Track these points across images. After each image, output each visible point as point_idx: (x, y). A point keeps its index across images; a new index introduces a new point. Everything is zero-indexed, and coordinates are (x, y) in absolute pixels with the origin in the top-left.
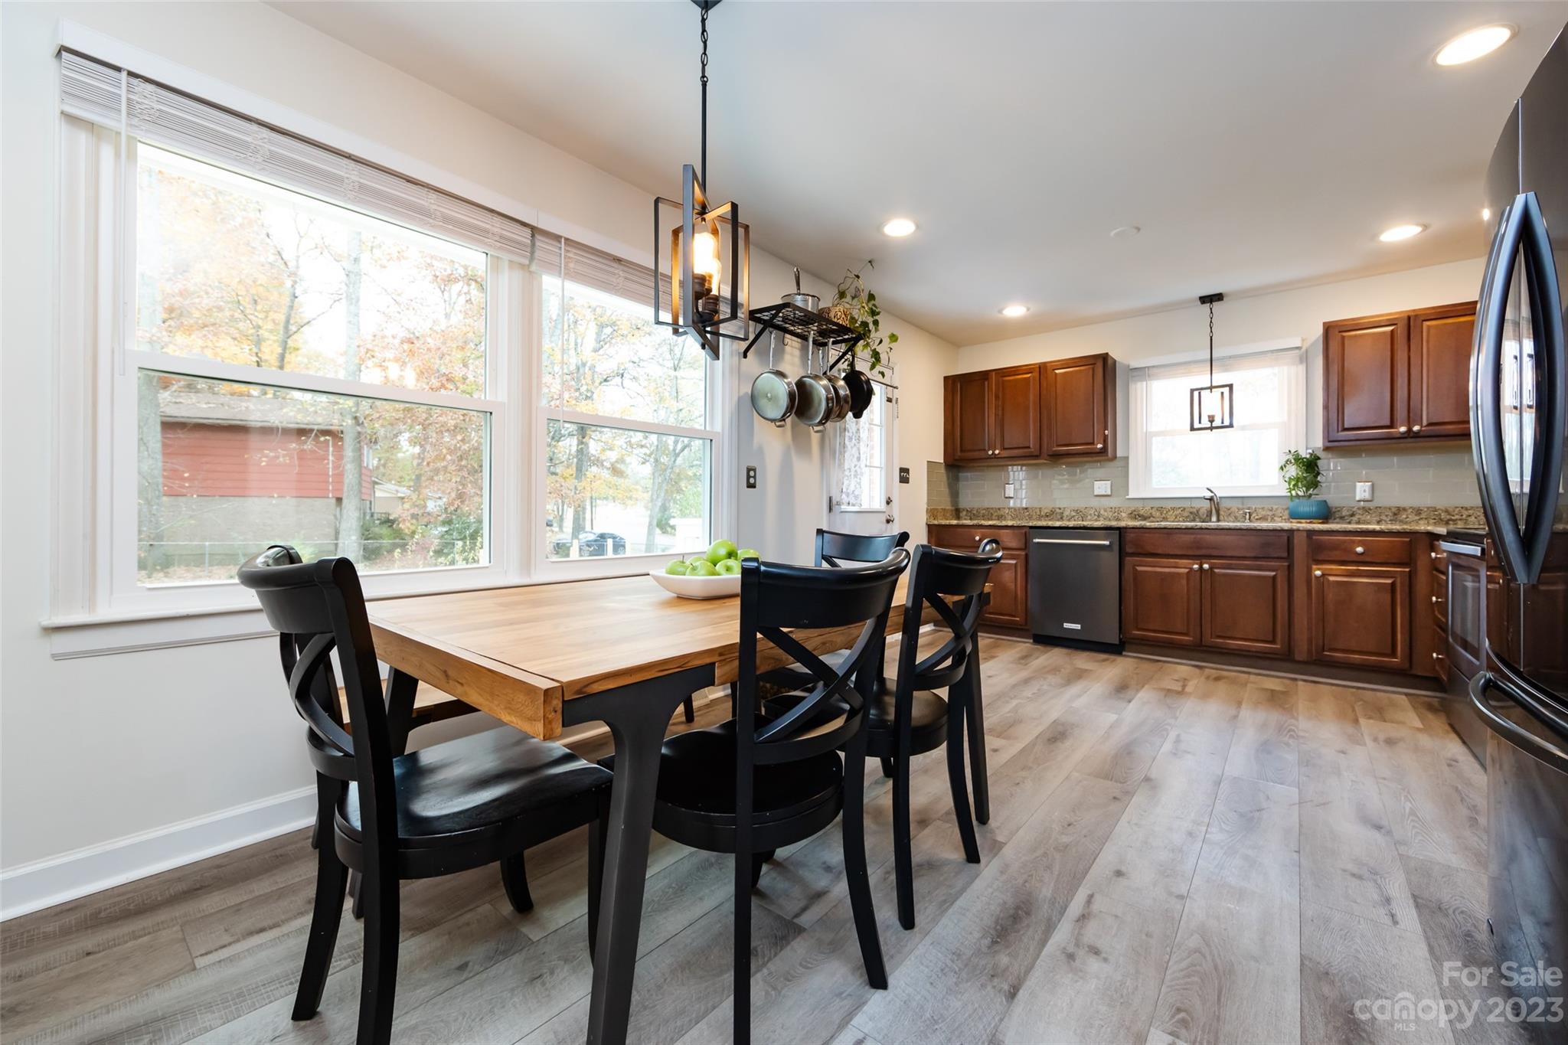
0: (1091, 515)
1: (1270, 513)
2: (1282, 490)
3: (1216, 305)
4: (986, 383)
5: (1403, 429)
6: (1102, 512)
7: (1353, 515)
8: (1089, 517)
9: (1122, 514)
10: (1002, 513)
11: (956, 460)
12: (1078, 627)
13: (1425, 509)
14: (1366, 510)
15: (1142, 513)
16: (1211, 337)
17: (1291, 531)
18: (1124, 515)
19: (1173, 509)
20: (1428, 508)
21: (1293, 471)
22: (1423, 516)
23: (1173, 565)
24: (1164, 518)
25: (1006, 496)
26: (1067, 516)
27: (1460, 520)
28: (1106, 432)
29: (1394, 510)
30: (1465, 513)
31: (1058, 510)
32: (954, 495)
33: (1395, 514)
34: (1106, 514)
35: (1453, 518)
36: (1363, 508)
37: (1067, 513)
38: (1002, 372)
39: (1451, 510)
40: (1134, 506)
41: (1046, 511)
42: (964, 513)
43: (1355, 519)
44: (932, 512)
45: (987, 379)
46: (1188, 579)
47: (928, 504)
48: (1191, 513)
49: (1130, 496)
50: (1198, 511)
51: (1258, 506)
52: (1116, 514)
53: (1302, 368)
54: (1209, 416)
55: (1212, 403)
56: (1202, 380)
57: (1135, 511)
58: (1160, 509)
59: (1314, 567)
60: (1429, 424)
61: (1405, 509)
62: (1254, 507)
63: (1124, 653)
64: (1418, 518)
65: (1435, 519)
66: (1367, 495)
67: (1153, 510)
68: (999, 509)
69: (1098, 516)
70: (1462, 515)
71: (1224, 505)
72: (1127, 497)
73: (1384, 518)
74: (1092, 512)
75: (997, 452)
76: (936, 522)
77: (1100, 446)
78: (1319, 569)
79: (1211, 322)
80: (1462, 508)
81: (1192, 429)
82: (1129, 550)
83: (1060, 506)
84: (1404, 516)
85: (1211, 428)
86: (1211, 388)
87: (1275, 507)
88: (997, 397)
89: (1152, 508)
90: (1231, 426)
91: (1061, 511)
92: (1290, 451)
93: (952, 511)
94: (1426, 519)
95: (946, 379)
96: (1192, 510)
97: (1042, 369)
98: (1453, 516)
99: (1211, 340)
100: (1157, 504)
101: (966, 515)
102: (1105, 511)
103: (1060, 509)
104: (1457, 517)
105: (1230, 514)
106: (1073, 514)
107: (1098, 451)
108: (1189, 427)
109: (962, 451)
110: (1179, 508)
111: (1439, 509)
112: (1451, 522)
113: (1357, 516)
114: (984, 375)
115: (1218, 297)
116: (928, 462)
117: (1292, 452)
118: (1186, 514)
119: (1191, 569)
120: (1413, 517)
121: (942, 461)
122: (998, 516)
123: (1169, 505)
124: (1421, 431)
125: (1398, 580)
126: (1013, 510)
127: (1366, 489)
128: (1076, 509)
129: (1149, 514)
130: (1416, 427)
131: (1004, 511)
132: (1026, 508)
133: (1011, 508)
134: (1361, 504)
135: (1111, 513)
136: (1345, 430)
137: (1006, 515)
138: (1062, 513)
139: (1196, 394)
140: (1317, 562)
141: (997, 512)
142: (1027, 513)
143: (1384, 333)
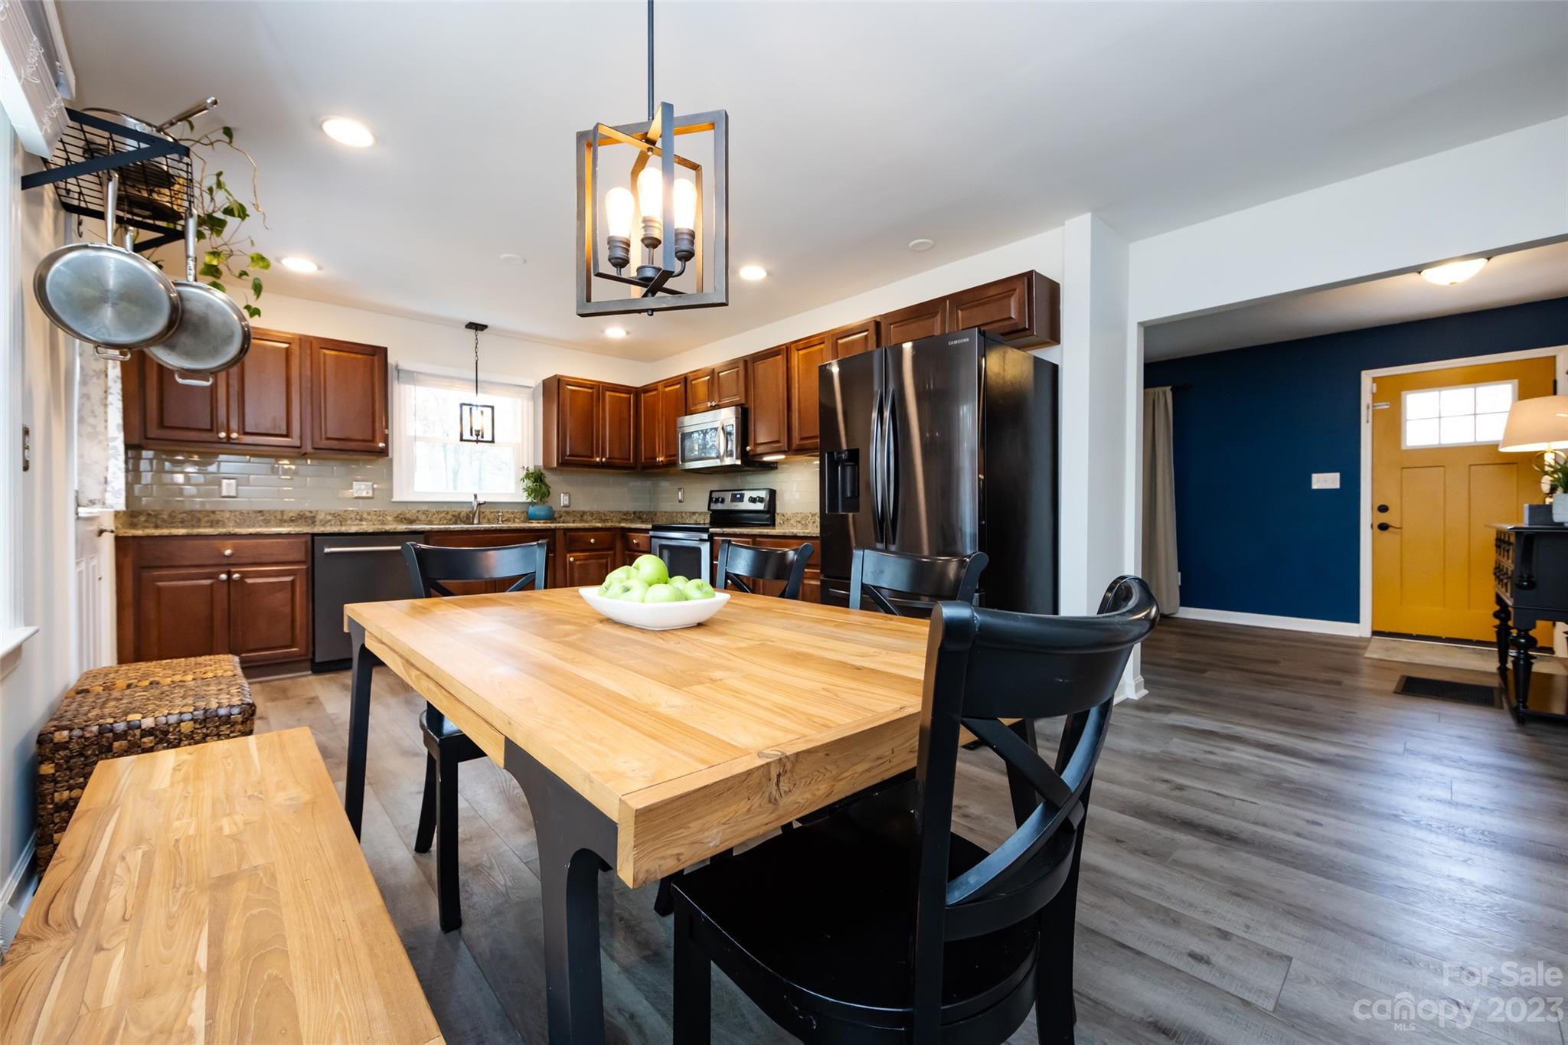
0: (351, 518)
1: (513, 516)
2: (523, 498)
3: (479, 333)
5: (598, 459)
6: (365, 516)
7: (561, 517)
9: (387, 517)
10: (218, 517)
11: (148, 439)
14: (567, 513)
15: (408, 516)
16: (476, 361)
18: (389, 518)
19: (438, 512)
20: (596, 512)
21: (529, 483)
22: (594, 517)
24: (429, 521)
25: (225, 494)
26: (321, 521)
28: (387, 431)
29: (580, 513)
30: (612, 515)
31: (308, 514)
33: (581, 516)
34: (369, 517)
36: (566, 510)
37: (321, 516)
39: (606, 513)
40: (399, 510)
41: (291, 514)
43: (562, 519)
48: (453, 516)
49: (393, 500)
50: (459, 514)
51: (505, 510)
52: (381, 518)
53: (531, 404)
54: (476, 431)
56: (469, 396)
57: (401, 514)
58: (425, 513)
59: (568, 555)
60: (609, 458)
61: (586, 513)
62: (502, 511)
65: (599, 519)
66: (567, 503)
67: (420, 513)
68: (213, 512)
69: (361, 520)
73: (576, 519)
74: (353, 515)
75: (232, 435)
76: (140, 533)
77: (380, 444)
78: (571, 557)
79: (476, 347)
80: (611, 512)
81: (462, 440)
84: (586, 518)
85: (477, 441)
86: (477, 406)
87: (516, 511)
89: (418, 511)
90: (493, 441)
91: (313, 515)
92: (524, 467)
96: (453, 513)
97: (301, 344)
99: (477, 363)
100: (425, 508)
101: (146, 521)
102: (369, 514)
103: (311, 512)
106: (330, 518)
108: (459, 438)
110: (444, 511)
115: (482, 327)
117: (526, 468)
118: (449, 517)
120: (590, 518)
122: (212, 522)
123: (432, 508)
124: (606, 462)
125: (609, 559)
126: (238, 513)
127: (567, 498)
128: (333, 512)
129: (415, 517)
130: (604, 459)
131: (223, 514)
132: (260, 512)
133: (235, 511)
134: (564, 509)
135: (375, 517)
136: (569, 456)
137: (226, 521)
138: (314, 517)
139: (466, 409)
140: (570, 552)
141: (208, 516)
142: (262, 518)
143: (588, 392)
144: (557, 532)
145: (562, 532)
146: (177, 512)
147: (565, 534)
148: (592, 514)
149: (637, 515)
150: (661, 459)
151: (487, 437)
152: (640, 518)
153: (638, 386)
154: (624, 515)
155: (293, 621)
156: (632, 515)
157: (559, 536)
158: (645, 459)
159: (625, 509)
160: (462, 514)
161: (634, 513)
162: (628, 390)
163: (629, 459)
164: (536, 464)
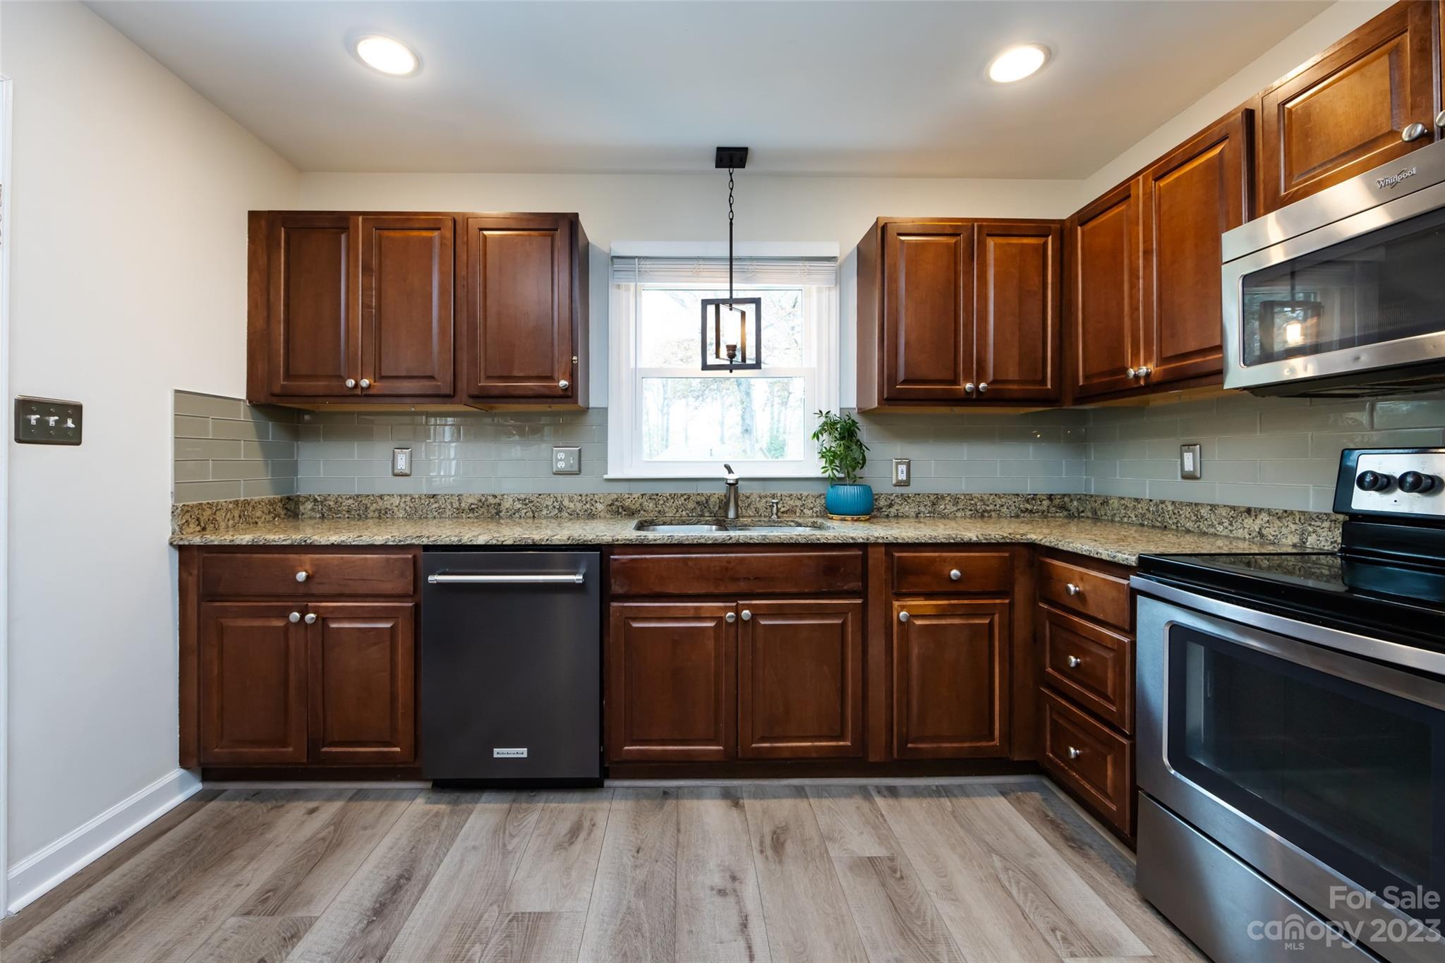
0: (547, 506)
1: (799, 503)
2: (815, 468)
3: (738, 168)
4: (343, 237)
5: (969, 386)
6: (566, 503)
7: (891, 506)
8: (545, 512)
9: (597, 506)
10: (387, 504)
11: (274, 395)
12: (522, 752)
13: (963, 497)
14: (905, 498)
15: (627, 503)
16: (731, 220)
17: (864, 546)
18: (600, 507)
19: (674, 497)
20: (965, 495)
21: (828, 442)
23: (691, 614)
24: (659, 512)
25: (396, 471)
27: (994, 510)
28: (575, 358)
29: (932, 498)
30: (999, 502)
31: (491, 500)
32: (285, 469)
33: (934, 504)
34: (572, 505)
35: (988, 508)
36: (902, 495)
37: (507, 504)
38: (381, 221)
39: (986, 497)
40: (616, 492)
41: (471, 500)
42: (309, 505)
43: (893, 510)
44: (185, 514)
45: (345, 229)
46: (717, 639)
47: (177, 495)
48: (698, 503)
49: (610, 475)
50: (709, 501)
51: (785, 493)
52: (588, 506)
53: (834, 294)
54: (728, 347)
55: (732, 328)
56: (719, 287)
57: (617, 500)
58: (655, 498)
59: (896, 604)
60: (994, 382)
61: (943, 498)
62: (779, 495)
63: (607, 783)
64: (955, 509)
65: (971, 510)
66: (903, 477)
67: (646, 499)
68: (381, 497)
69: (560, 510)
70: (996, 505)
71: (744, 489)
72: (605, 477)
73: (922, 509)
74: (550, 503)
75: (365, 382)
76: (197, 540)
77: (563, 383)
78: (903, 608)
79: (731, 196)
80: (996, 495)
81: (705, 367)
82: (616, 588)
83: (496, 493)
84: (942, 507)
85: (731, 368)
86: (731, 302)
87: (805, 494)
88: (367, 269)
89: (642, 495)
90: (757, 365)
91: (497, 501)
92: (821, 412)
93: (271, 503)
94: (963, 509)
95: (255, 217)
96: (699, 499)
97: (457, 225)
98: (988, 506)
99: (731, 224)
100: (651, 489)
101: (313, 509)
102: (571, 500)
103: (495, 497)
104: (992, 507)
105: (749, 505)
106: (519, 506)
107: (560, 393)
108: (700, 367)
109: (288, 376)
110: (682, 495)
111: (975, 497)
112: (986, 514)
113: (896, 507)
114: (340, 222)
115: (741, 155)
116: (177, 391)
117: (824, 413)
118: (691, 505)
119: (720, 620)
120: (950, 507)
121: (244, 396)
122: (380, 511)
123: (667, 490)
124: (987, 390)
125: (996, 617)
126: (409, 498)
127: (903, 468)
128: (523, 497)
129: (637, 505)
130: (982, 385)
131: (392, 500)
132: (434, 496)
133: (406, 495)
134: (899, 490)
135: (579, 505)
136: (905, 382)
137: (396, 509)
138: (500, 505)
139: (711, 309)
140: (900, 596)
141: (376, 502)
142: (436, 505)
143: (948, 245)
144: (870, 549)
145: (883, 549)
146: (344, 497)
147: (889, 554)
148: (956, 500)
149: (1057, 502)
150: (1143, 370)
151: (751, 357)
152: (1063, 508)
153: (1064, 217)
154: (1028, 501)
155: (393, 699)
156: (1046, 503)
157: (876, 557)
158: (1086, 377)
159: (1029, 489)
160: (712, 499)
161: (1050, 497)
162: (1040, 228)
163: (1044, 381)
164: (844, 406)
